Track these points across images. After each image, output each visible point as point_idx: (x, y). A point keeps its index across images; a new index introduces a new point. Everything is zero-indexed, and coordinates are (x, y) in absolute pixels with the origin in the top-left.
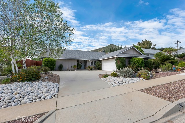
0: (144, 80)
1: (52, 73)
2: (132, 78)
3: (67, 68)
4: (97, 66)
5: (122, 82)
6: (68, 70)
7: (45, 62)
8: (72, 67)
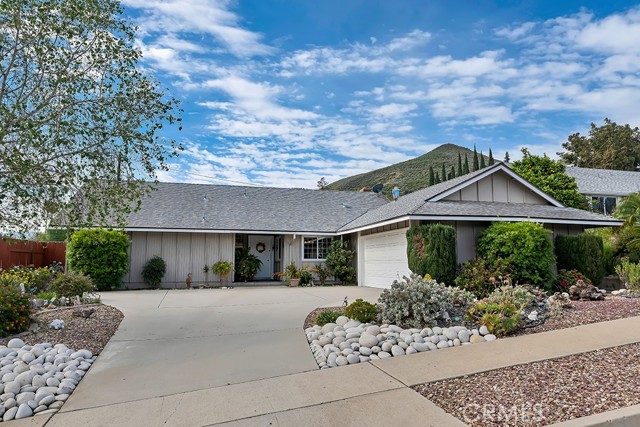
0: (491, 338)
1: (98, 302)
2: (437, 329)
3: (183, 276)
4: (334, 267)
5: (375, 348)
6: (189, 284)
7: (77, 248)
8: (206, 269)
